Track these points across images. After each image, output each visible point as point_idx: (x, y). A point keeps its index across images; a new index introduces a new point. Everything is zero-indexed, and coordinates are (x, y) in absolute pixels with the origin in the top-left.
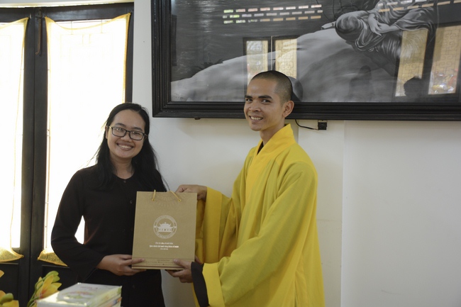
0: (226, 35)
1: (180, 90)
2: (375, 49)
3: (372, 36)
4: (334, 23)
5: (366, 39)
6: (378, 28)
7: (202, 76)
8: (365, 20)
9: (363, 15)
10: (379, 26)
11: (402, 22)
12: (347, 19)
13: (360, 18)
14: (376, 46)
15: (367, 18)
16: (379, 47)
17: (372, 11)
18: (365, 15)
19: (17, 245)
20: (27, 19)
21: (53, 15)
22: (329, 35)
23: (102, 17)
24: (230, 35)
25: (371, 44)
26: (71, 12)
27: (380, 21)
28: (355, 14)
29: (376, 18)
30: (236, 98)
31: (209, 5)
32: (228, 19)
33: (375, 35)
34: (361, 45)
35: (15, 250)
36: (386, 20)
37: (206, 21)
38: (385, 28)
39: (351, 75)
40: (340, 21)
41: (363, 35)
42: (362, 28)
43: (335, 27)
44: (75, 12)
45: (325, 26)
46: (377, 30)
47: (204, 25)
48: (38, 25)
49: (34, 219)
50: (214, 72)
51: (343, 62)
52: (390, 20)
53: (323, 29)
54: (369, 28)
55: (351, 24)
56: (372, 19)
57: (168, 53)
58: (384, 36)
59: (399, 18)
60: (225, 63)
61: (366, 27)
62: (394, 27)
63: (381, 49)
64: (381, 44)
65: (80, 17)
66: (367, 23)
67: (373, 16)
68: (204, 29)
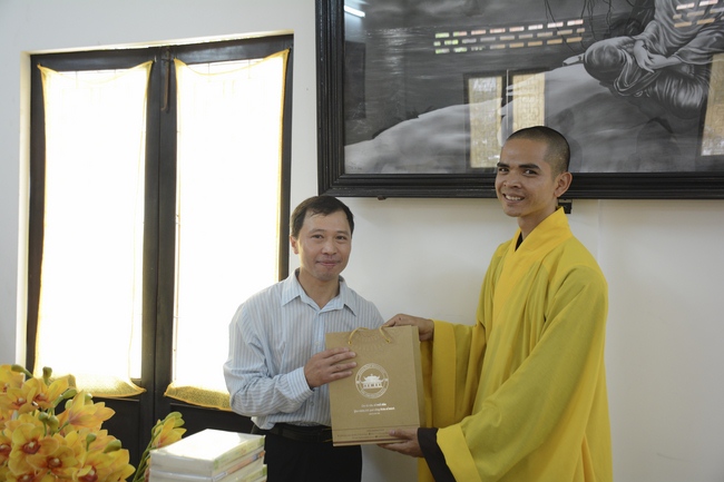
0: (423, 77)
1: (359, 157)
2: (644, 93)
3: (640, 74)
4: (582, 55)
5: (631, 78)
6: (649, 62)
7: (388, 137)
8: (630, 50)
9: (625, 43)
10: (650, 58)
11: (687, 52)
12: (601, 50)
13: (620, 48)
14: (647, 88)
15: (632, 47)
16: (650, 90)
17: (639, 37)
18: (630, 42)
19: (138, 375)
20: (150, 63)
21: (185, 56)
22: (574, 74)
23: (250, 56)
24: (428, 77)
25: (639, 85)
26: (209, 51)
27: (652, 51)
28: (614, 42)
29: (645, 46)
30: (437, 168)
31: (398, 35)
32: (443, 46)
33: (644, 72)
34: (623, 87)
35: (134, 382)
36: (662, 49)
37: (394, 58)
38: (660, 60)
39: (608, 132)
40: (591, 53)
41: (626, 72)
42: (624, 61)
43: (584, 62)
44: (213, 51)
45: (568, 61)
46: (647, 64)
47: (392, 63)
48: (165, 71)
49: (159, 339)
50: (405, 131)
51: (595, 113)
52: (668, 48)
53: (566, 65)
54: (635, 62)
55: (607, 56)
56: (639, 48)
57: (340, 105)
58: (659, 73)
59: (681, 46)
60: (422, 117)
61: (630, 60)
62: (674, 60)
63: (654, 93)
64: (653, 85)
65: (221, 57)
66: (632, 55)
67: (642, 43)
68: (390, 70)
